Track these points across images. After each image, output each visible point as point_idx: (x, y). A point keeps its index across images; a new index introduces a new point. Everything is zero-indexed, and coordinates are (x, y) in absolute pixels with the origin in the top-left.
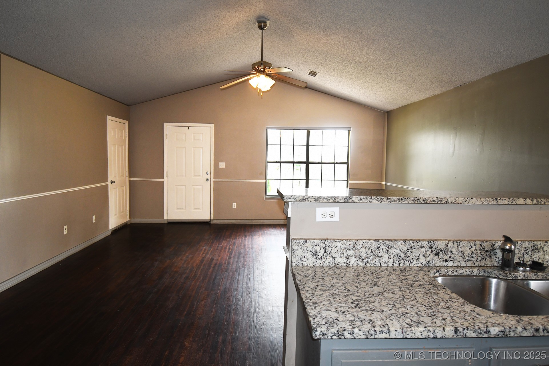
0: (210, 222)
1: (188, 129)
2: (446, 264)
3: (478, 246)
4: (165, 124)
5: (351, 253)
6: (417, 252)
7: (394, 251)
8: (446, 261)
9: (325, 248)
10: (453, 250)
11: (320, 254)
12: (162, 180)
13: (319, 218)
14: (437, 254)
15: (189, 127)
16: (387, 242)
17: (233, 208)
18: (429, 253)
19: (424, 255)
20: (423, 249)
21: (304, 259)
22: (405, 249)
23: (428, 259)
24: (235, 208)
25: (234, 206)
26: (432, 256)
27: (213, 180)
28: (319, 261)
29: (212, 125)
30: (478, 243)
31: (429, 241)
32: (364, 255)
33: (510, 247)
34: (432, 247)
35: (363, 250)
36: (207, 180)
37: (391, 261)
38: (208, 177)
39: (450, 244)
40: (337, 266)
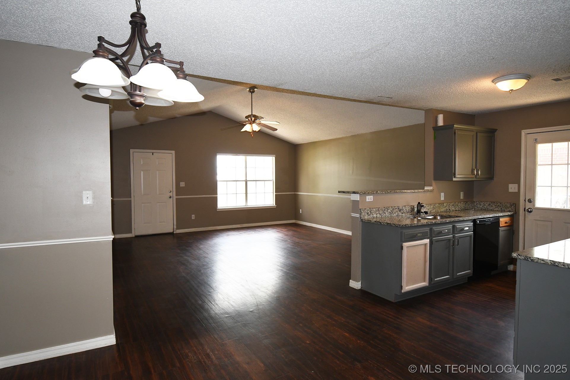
0: (173, 232)
1: (153, 155)
2: (402, 214)
3: (410, 207)
4: (132, 151)
5: (377, 212)
6: (395, 211)
7: (389, 211)
8: (402, 213)
9: (370, 211)
10: (404, 209)
11: (369, 214)
12: (130, 199)
13: (367, 200)
14: (400, 211)
15: (153, 153)
16: (387, 208)
17: (192, 219)
18: (398, 211)
19: (397, 212)
20: (396, 210)
21: (365, 216)
22: (392, 210)
23: (398, 213)
24: (194, 218)
25: (193, 217)
26: (399, 212)
27: (175, 197)
28: (369, 216)
29: (173, 152)
30: (410, 206)
31: (398, 207)
32: (381, 213)
33: (423, 205)
34: (398, 209)
35: (381, 211)
36: (170, 197)
37: (388, 214)
38: (171, 194)
39: (403, 207)
40: (374, 218)
